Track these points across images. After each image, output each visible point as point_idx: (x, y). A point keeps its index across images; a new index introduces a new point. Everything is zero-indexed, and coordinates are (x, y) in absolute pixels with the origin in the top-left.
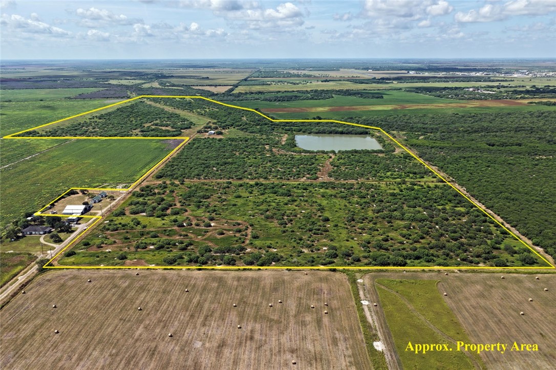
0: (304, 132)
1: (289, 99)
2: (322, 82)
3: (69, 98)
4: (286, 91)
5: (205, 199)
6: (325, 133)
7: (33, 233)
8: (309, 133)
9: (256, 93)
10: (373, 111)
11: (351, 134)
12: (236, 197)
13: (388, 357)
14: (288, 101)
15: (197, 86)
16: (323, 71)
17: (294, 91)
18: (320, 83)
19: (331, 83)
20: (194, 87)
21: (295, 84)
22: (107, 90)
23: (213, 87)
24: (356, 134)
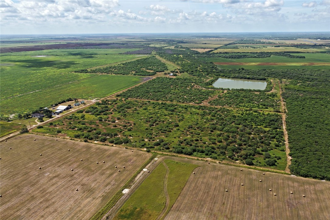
0: (226, 77)
1: (240, 57)
2: (275, 47)
3: (121, 54)
4: (243, 52)
5: (128, 109)
6: (238, 78)
7: (36, 116)
8: (228, 78)
9: (223, 53)
10: (289, 66)
11: (255, 79)
12: (144, 109)
13: (123, 197)
14: (238, 58)
15: (194, 48)
16: (284, 40)
17: (248, 52)
18: (274, 48)
19: (281, 48)
20: (191, 49)
21: (255, 48)
22: (144, 50)
23: (203, 49)
24: (258, 80)
